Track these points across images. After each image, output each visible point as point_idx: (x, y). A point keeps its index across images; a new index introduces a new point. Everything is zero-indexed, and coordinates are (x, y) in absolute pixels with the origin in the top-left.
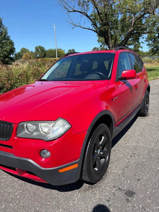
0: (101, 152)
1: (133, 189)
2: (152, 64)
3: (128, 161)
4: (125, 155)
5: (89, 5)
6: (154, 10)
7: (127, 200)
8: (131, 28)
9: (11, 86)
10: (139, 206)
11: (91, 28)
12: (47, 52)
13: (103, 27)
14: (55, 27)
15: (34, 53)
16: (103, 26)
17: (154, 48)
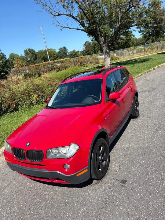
0: (102, 157)
1: (126, 179)
2: (146, 52)
3: (122, 160)
4: (121, 155)
5: (74, 6)
6: (138, 3)
7: (122, 186)
8: (119, 23)
9: (16, 104)
10: (129, 188)
11: (79, 28)
12: (38, 54)
13: (91, 26)
14: (42, 30)
15: (24, 57)
17: (146, 34)
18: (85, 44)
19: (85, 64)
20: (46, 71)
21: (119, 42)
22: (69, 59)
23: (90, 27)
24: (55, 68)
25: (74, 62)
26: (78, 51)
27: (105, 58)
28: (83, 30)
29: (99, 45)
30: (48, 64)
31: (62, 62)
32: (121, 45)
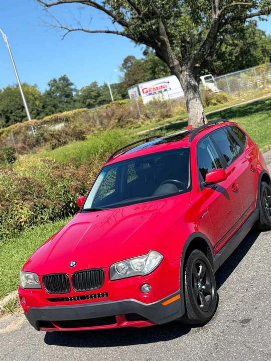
0: (202, 285)
1: (249, 317)
3: (243, 295)
4: (239, 290)
7: (243, 326)
8: (215, 11)
10: (255, 327)
11: (112, 29)
16: (143, 22)
18: (123, 65)
19: (130, 121)
20: (24, 148)
21: (224, 53)
22: (84, 111)
23: (140, 26)
24: (48, 137)
25: (100, 117)
26: (106, 86)
27: (187, 103)
28: (122, 34)
29: (166, 64)
30: (28, 128)
31: (67, 120)
32: (231, 60)
